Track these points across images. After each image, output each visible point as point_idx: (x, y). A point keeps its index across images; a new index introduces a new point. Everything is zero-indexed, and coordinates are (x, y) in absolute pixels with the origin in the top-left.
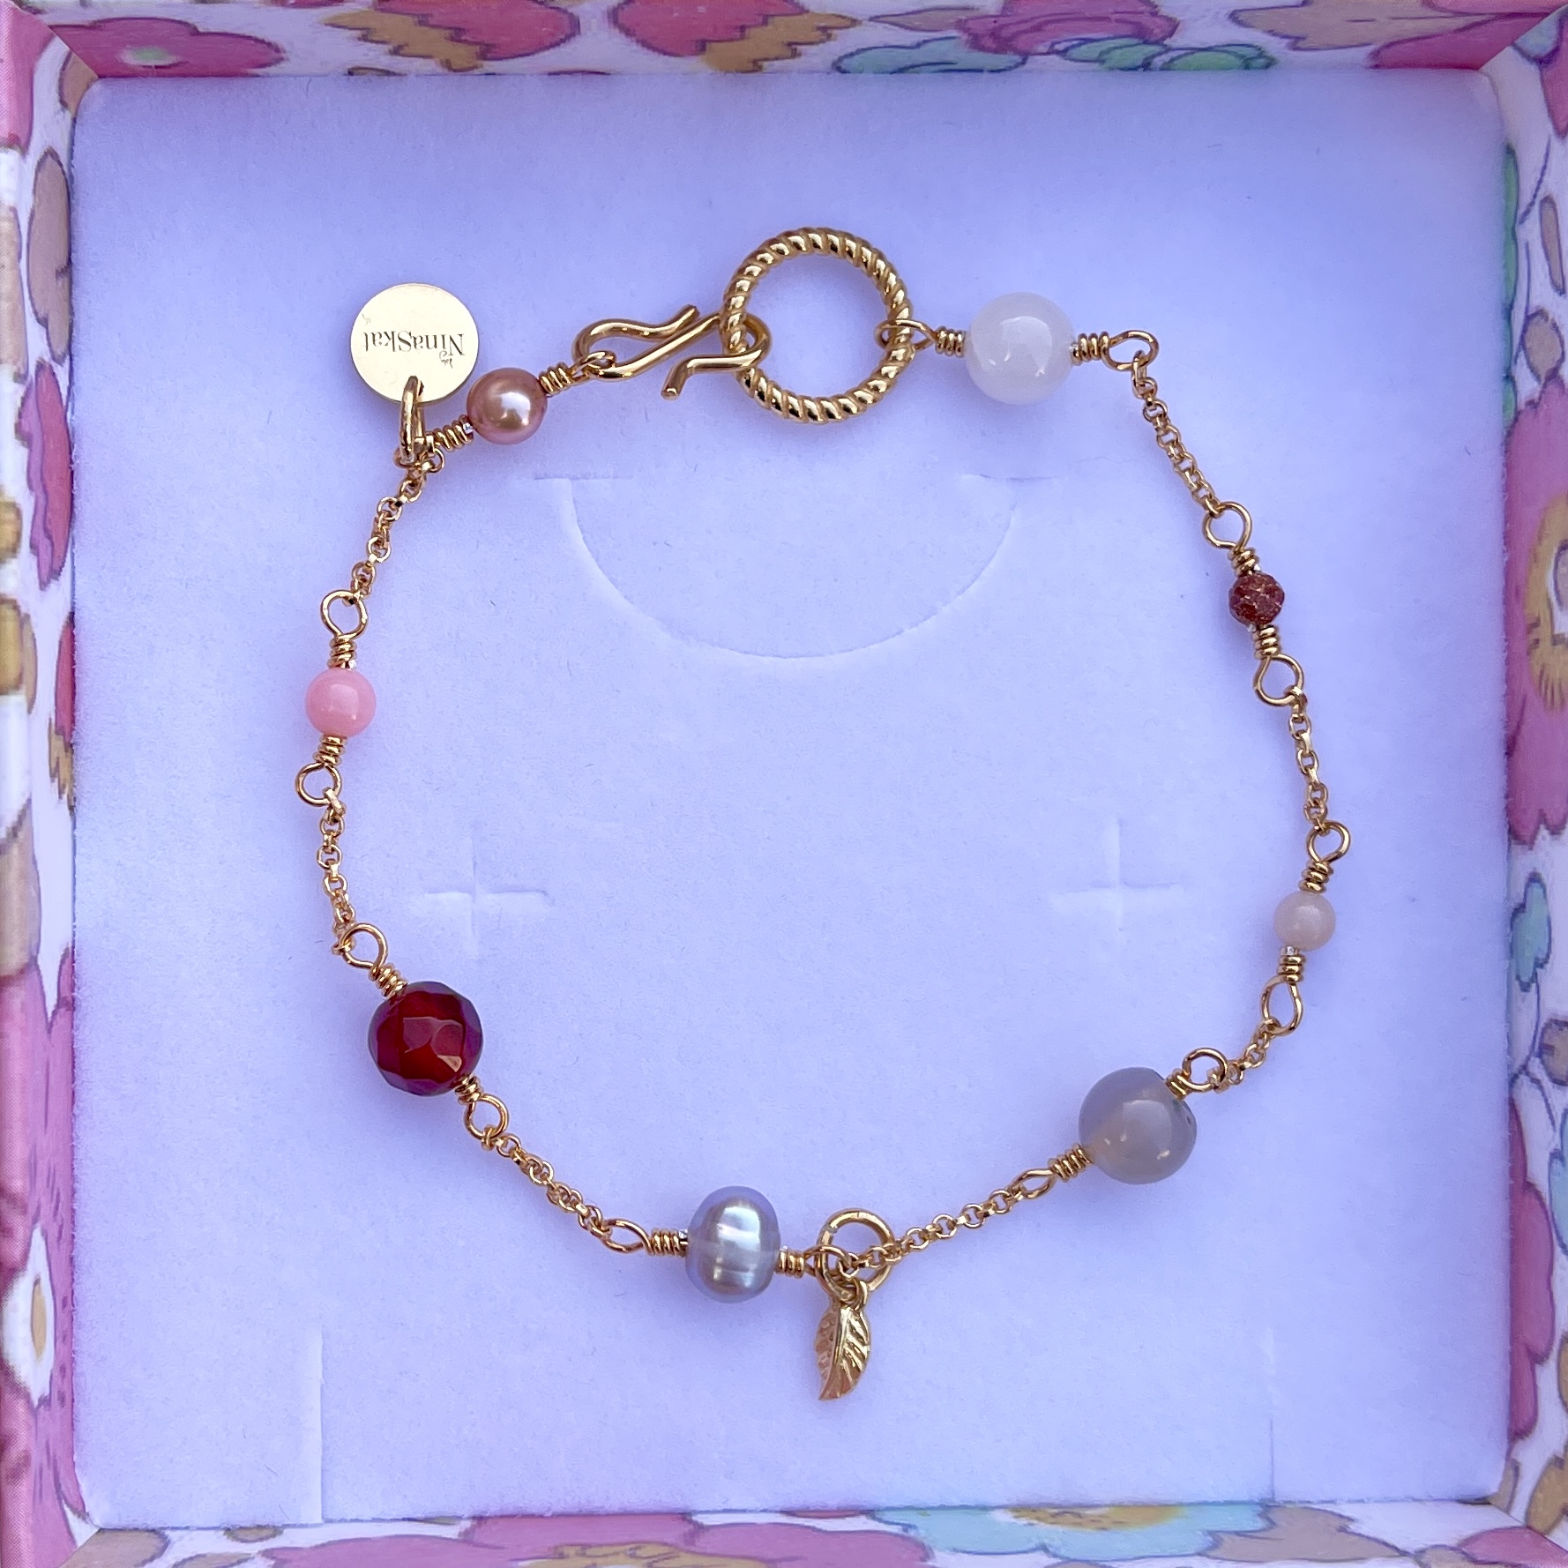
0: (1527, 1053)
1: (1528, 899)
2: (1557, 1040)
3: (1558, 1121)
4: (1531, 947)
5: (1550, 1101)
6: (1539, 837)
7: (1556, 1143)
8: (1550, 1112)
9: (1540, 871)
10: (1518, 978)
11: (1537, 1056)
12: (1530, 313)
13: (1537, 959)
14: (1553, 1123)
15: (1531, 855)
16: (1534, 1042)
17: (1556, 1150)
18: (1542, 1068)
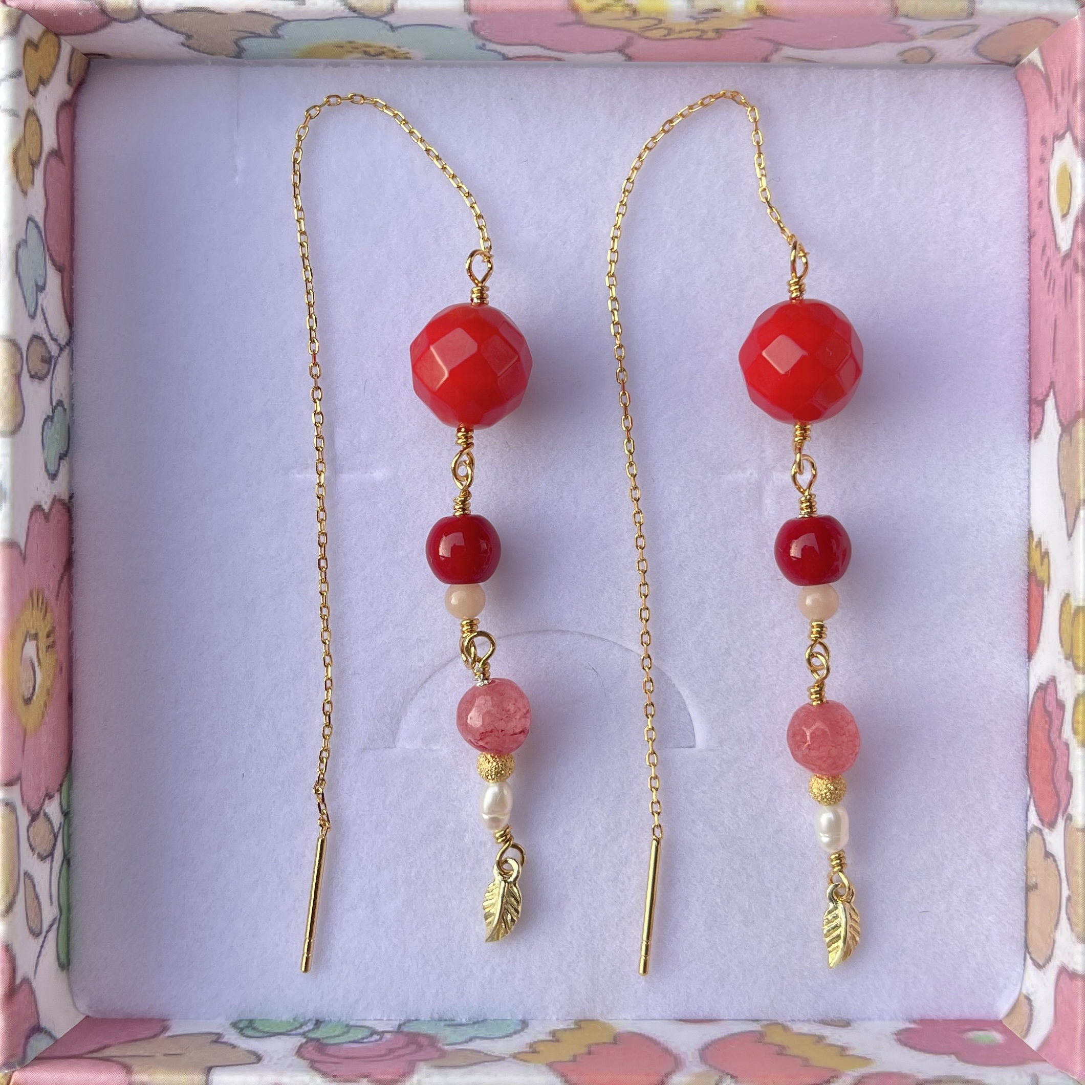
0: (60, 359)
1: (57, 463)
2: (41, 368)
3: (39, 311)
4: (56, 432)
5: (45, 325)
6: (49, 503)
7: (41, 297)
8: (45, 318)
9: (49, 482)
10: (65, 410)
11: (54, 356)
12: (48, 860)
13: (52, 421)
14: (43, 310)
15: (55, 492)
16: (55, 366)
17: (41, 292)
18: (50, 349)
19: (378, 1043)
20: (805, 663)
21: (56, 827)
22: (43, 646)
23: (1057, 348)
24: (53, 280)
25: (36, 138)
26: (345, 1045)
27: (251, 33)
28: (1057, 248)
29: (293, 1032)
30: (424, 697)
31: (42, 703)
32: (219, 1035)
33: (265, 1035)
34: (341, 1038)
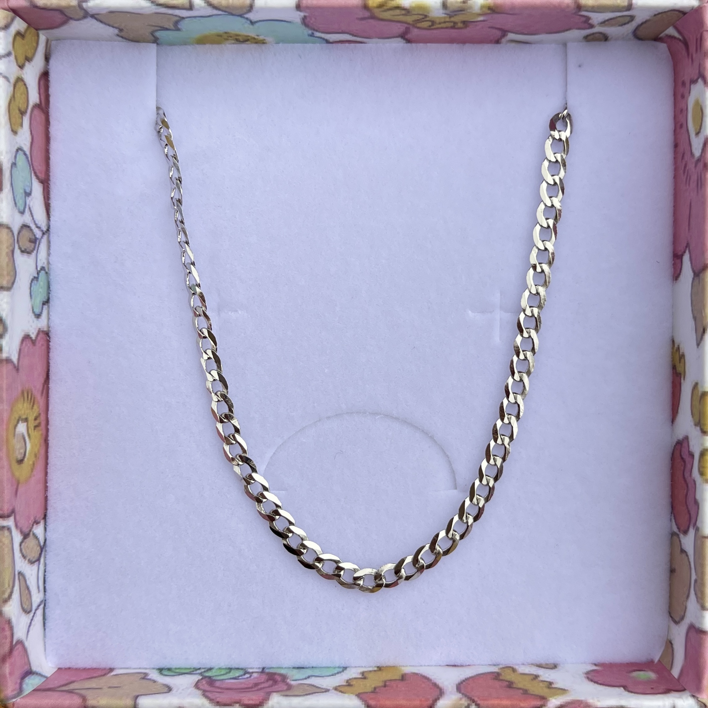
0: (43, 240)
1: (41, 307)
2: (29, 246)
4: (40, 287)
6: (35, 334)
7: (28, 200)
8: (31, 214)
9: (35, 319)
10: (45, 272)
11: (38, 238)
12: (37, 563)
13: (37, 281)
14: (30, 208)
15: (39, 326)
16: (39, 245)
17: (28, 196)
18: (35, 234)
19: (249, 679)
21: (42, 542)
22: (32, 424)
23: (692, 220)
24: (37, 189)
25: (24, 96)
26: (227, 681)
27: (161, 27)
28: (693, 155)
29: (194, 672)
31: (31, 463)
32: (146, 674)
33: (176, 674)
34: (225, 676)
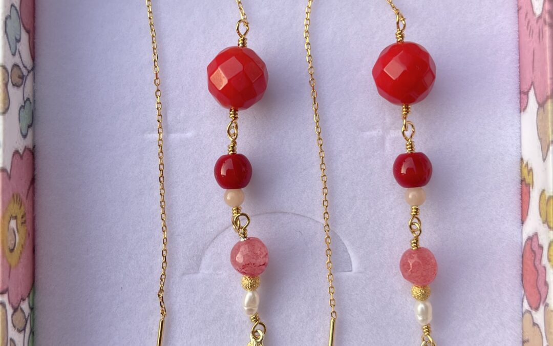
1: (27, 129)
3: (17, 52)
4: (26, 114)
5: (20, 59)
6: (22, 150)
7: (18, 45)
8: (20, 56)
9: (23, 139)
11: (25, 75)
12: (23, 332)
14: (19, 52)
15: (25, 144)
16: (26, 80)
17: (18, 43)
18: (23, 72)
20: (408, 228)
21: (27, 315)
22: (19, 222)
23: (535, 64)
24: (25, 37)
28: (534, 14)
30: (213, 247)
31: (19, 252)
